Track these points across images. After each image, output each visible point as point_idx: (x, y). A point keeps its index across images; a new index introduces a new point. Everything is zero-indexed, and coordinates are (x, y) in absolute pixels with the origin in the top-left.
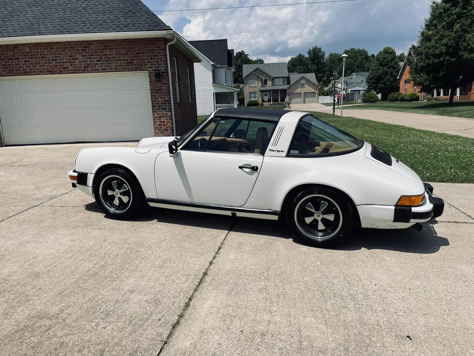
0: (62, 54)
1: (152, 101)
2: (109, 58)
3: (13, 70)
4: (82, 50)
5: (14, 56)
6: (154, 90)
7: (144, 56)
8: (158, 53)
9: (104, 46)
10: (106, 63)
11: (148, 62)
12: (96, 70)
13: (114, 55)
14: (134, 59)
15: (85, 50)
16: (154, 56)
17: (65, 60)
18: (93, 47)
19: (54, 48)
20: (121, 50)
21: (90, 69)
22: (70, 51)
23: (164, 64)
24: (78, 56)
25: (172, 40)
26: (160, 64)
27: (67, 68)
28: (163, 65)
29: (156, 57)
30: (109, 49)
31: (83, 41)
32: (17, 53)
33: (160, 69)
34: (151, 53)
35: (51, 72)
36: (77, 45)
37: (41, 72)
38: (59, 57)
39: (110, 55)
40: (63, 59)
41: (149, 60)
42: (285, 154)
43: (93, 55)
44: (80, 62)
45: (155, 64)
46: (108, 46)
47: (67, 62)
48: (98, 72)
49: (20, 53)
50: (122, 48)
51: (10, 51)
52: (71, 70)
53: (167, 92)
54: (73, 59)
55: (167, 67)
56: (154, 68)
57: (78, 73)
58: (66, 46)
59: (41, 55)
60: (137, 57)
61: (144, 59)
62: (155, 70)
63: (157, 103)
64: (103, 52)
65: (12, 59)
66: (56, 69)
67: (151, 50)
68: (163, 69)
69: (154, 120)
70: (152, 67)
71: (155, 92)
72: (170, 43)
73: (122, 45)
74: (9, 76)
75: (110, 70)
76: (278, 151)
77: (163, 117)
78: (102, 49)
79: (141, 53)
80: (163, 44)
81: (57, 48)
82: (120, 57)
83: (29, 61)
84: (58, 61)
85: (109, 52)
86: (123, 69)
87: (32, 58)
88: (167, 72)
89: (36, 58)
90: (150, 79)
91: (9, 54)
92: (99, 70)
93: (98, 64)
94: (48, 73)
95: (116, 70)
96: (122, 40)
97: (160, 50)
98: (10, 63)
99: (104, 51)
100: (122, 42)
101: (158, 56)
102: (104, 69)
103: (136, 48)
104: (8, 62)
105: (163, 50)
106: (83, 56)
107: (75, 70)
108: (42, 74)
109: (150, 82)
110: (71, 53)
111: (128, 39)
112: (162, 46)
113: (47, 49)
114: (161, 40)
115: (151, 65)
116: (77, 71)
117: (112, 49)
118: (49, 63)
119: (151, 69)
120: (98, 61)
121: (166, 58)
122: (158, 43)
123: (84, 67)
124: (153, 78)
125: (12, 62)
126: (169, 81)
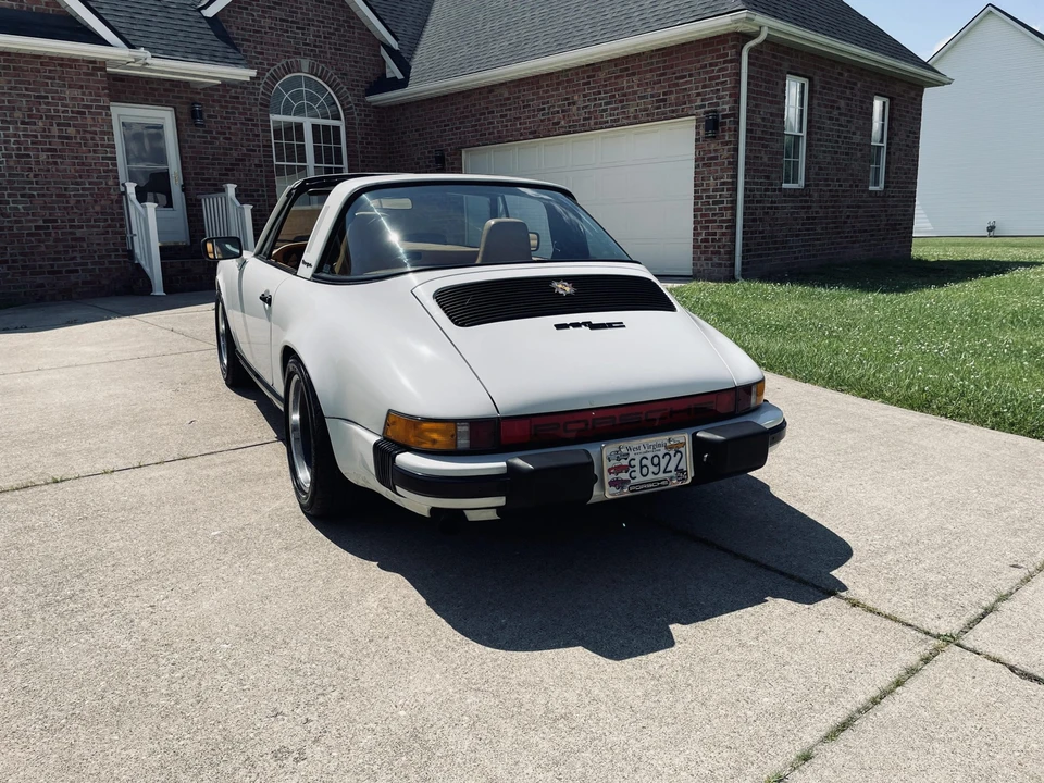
0: (553, 96)
1: (695, 185)
2: (625, 95)
3: (485, 134)
4: (584, 84)
5: (487, 108)
6: (703, 159)
7: (690, 82)
8: (719, 70)
9: (621, 71)
10: (620, 105)
11: (698, 95)
12: (601, 123)
13: (636, 88)
14: (671, 92)
15: (589, 83)
16: (710, 79)
17: (557, 109)
18: (602, 75)
19: (542, 86)
20: (648, 75)
21: (592, 121)
22: (566, 88)
23: (730, 96)
24: (576, 98)
25: (757, 34)
26: (723, 97)
27: (558, 123)
28: (727, 99)
29: (715, 82)
30: (628, 75)
31: (587, 66)
32: (491, 102)
33: (720, 108)
34: (707, 72)
35: (536, 135)
36: (577, 74)
37: (521, 135)
38: (548, 102)
39: (629, 87)
40: (554, 107)
41: (700, 91)
42: (312, 272)
43: (600, 93)
44: (578, 109)
45: (711, 98)
46: (627, 69)
47: (558, 112)
48: (606, 128)
49: (497, 101)
50: (651, 71)
51: (483, 98)
52: (563, 127)
53: (729, 163)
54: (569, 104)
55: (737, 101)
56: (707, 109)
57: (574, 132)
58: (561, 79)
59: (524, 102)
60: (677, 85)
61: (691, 89)
62: (709, 112)
63: (704, 190)
64: (616, 83)
65: (484, 114)
66: (542, 128)
67: (705, 66)
68: (727, 107)
69: (695, 229)
70: (703, 106)
71: (703, 162)
72: (752, 43)
73: (652, 64)
74: (479, 145)
75: (625, 121)
76: (308, 265)
77: (715, 221)
78: (617, 77)
79: (685, 77)
80: (734, 47)
81: (547, 85)
82: (645, 90)
83: (506, 115)
84: (547, 111)
85: (628, 81)
86: (648, 115)
87: (510, 110)
88: (736, 116)
89: (515, 108)
90: (698, 133)
91: (482, 105)
92: (607, 122)
93: (607, 110)
94: (531, 136)
95: (636, 120)
96: (652, 51)
97: (725, 62)
98: (482, 121)
99: (619, 81)
100: (651, 57)
101: (718, 77)
102: (615, 121)
103: (677, 65)
104: (479, 120)
105: (732, 61)
106: (585, 96)
107: (570, 127)
108: (521, 138)
109: (697, 140)
110: (567, 93)
111: (664, 48)
112: (731, 53)
113: (532, 89)
114: (729, 38)
115: (703, 100)
116: (573, 129)
117: (634, 74)
118: (534, 116)
119: (703, 110)
120: (606, 104)
121: (739, 82)
122: (721, 47)
123: (585, 119)
124: (702, 131)
125: (485, 119)
126: (737, 136)
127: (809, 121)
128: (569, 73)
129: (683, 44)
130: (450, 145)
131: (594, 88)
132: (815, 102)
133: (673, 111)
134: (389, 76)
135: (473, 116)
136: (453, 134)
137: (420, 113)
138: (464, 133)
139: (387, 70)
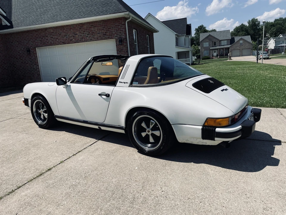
0: (69, 32)
2: (93, 32)
3: (45, 43)
4: (79, 29)
5: (45, 35)
6: (119, 50)
7: (113, 30)
8: (121, 27)
9: (91, 26)
10: (92, 35)
11: (115, 33)
12: (86, 40)
13: (96, 31)
14: (107, 32)
15: (81, 29)
16: (118, 29)
17: (71, 36)
18: (85, 27)
19: (65, 29)
20: (100, 27)
21: (83, 40)
22: (73, 30)
23: (124, 34)
24: (77, 33)
25: (129, 18)
26: (122, 34)
27: (72, 40)
29: (119, 30)
30: (93, 27)
31: (80, 24)
32: (47, 33)
33: (122, 37)
35: (64, 43)
36: (77, 26)
37: (59, 43)
38: (68, 34)
39: (94, 30)
40: (70, 35)
42: (128, 85)
43: (85, 32)
44: (78, 36)
45: (119, 34)
46: (93, 25)
47: (71, 37)
48: (88, 41)
49: (48, 33)
50: (100, 26)
51: (43, 32)
52: (74, 41)
53: (126, 51)
54: (75, 35)
55: (126, 35)
57: (78, 43)
58: (71, 27)
59: (59, 33)
60: (109, 30)
61: (113, 32)
62: (119, 38)
65: (44, 37)
66: (66, 41)
67: (116, 26)
68: (124, 36)
72: (128, 20)
73: (101, 24)
74: (43, 46)
75: (94, 40)
76: (125, 83)
78: (90, 28)
79: (111, 28)
80: (124, 21)
81: (67, 29)
82: (99, 31)
83: (53, 37)
84: (67, 36)
85: (94, 29)
86: (101, 38)
87: (54, 36)
88: (126, 39)
89: (56, 35)
90: (116, 43)
91: (43, 34)
92: (88, 40)
93: (88, 37)
94: (63, 44)
95: (97, 39)
96: (100, 21)
97: (122, 25)
98: (44, 39)
100: (100, 22)
101: (120, 29)
102: (91, 40)
103: (108, 25)
104: (42, 38)
105: (124, 25)
106: (80, 32)
107: (76, 41)
108: (59, 44)
109: (116, 45)
110: (74, 31)
111: (104, 20)
112: (123, 23)
113: (61, 30)
114: (122, 19)
115: (117, 35)
116: (77, 41)
117: (95, 27)
118: (63, 38)
119: (117, 37)
120: (88, 35)
121: (126, 30)
122: (120, 21)
123: (81, 39)
124: (118, 43)
125: (45, 38)
126: (127, 44)
127: (138, 41)
128: (74, 25)
129: (109, 19)
130: (32, 46)
131: (83, 30)
132: (138, 36)
133: (109, 37)
134: (3, 24)
135: (40, 37)
136: (32, 43)
137: (18, 36)
138: (37, 42)
139: (3, 23)
